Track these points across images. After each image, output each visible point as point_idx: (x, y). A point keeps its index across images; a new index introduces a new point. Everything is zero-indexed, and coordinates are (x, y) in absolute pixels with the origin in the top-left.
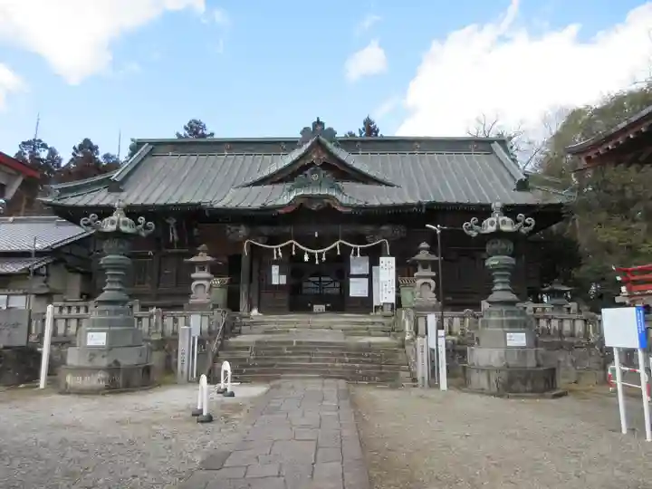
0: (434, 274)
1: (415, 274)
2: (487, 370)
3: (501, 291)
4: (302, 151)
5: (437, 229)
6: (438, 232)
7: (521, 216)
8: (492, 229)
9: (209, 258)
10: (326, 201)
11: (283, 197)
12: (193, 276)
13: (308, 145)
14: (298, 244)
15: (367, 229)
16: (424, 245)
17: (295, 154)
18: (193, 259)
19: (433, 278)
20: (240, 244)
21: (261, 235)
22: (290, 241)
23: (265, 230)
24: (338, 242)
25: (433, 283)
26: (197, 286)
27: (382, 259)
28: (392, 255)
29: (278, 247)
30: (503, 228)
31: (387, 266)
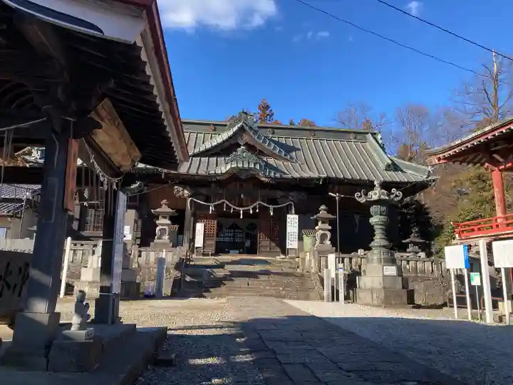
0: (330, 228)
1: (317, 228)
2: (372, 290)
3: (379, 239)
4: (231, 133)
5: (336, 196)
6: (337, 198)
7: (394, 190)
8: (375, 198)
9: (170, 210)
10: (252, 172)
11: (223, 167)
12: (157, 222)
13: (235, 129)
14: (228, 203)
15: (279, 194)
16: (323, 207)
17: (225, 136)
18: (158, 210)
19: (329, 230)
20: (186, 199)
21: (201, 194)
22: (222, 201)
23: (203, 191)
24: (258, 203)
25: (329, 234)
26: (160, 230)
27: (288, 216)
28: (296, 213)
29: (212, 204)
30: (382, 197)
31: (292, 221)
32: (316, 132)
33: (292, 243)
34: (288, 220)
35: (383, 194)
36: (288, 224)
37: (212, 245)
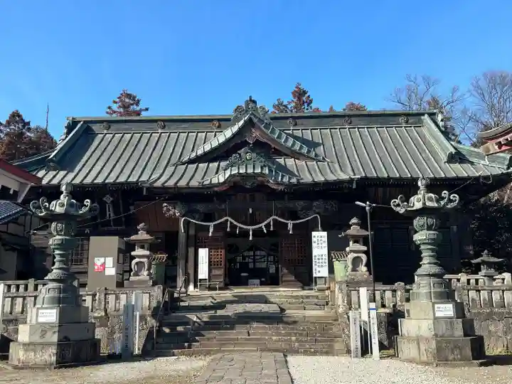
0: (365, 248)
1: (347, 249)
2: (418, 340)
3: (427, 265)
4: (235, 129)
5: (367, 206)
6: (367, 208)
7: (445, 193)
8: (418, 205)
9: (149, 237)
10: (260, 179)
11: (219, 175)
12: (133, 253)
13: (241, 123)
14: (233, 221)
15: (300, 204)
16: (354, 220)
17: (229, 133)
18: (133, 237)
19: (365, 252)
20: (177, 220)
21: (197, 211)
22: (225, 218)
23: (201, 207)
24: (271, 218)
25: (364, 257)
26: (137, 263)
27: (314, 234)
28: (324, 230)
29: (212, 224)
30: (429, 204)
31: (320, 241)
32: (353, 119)
33: (320, 270)
34: (314, 239)
35: (430, 199)
36: (314, 245)
37: (220, 275)
